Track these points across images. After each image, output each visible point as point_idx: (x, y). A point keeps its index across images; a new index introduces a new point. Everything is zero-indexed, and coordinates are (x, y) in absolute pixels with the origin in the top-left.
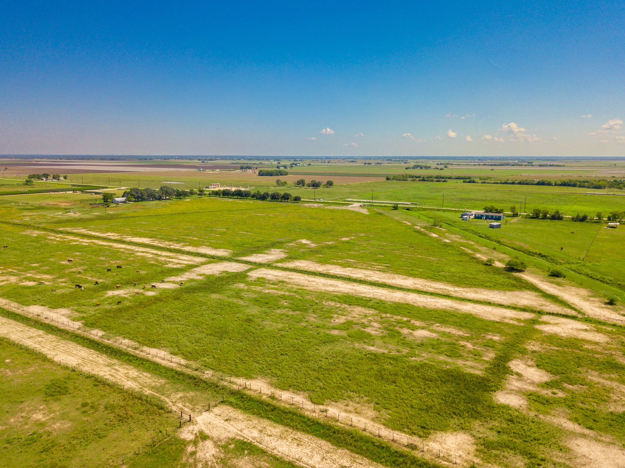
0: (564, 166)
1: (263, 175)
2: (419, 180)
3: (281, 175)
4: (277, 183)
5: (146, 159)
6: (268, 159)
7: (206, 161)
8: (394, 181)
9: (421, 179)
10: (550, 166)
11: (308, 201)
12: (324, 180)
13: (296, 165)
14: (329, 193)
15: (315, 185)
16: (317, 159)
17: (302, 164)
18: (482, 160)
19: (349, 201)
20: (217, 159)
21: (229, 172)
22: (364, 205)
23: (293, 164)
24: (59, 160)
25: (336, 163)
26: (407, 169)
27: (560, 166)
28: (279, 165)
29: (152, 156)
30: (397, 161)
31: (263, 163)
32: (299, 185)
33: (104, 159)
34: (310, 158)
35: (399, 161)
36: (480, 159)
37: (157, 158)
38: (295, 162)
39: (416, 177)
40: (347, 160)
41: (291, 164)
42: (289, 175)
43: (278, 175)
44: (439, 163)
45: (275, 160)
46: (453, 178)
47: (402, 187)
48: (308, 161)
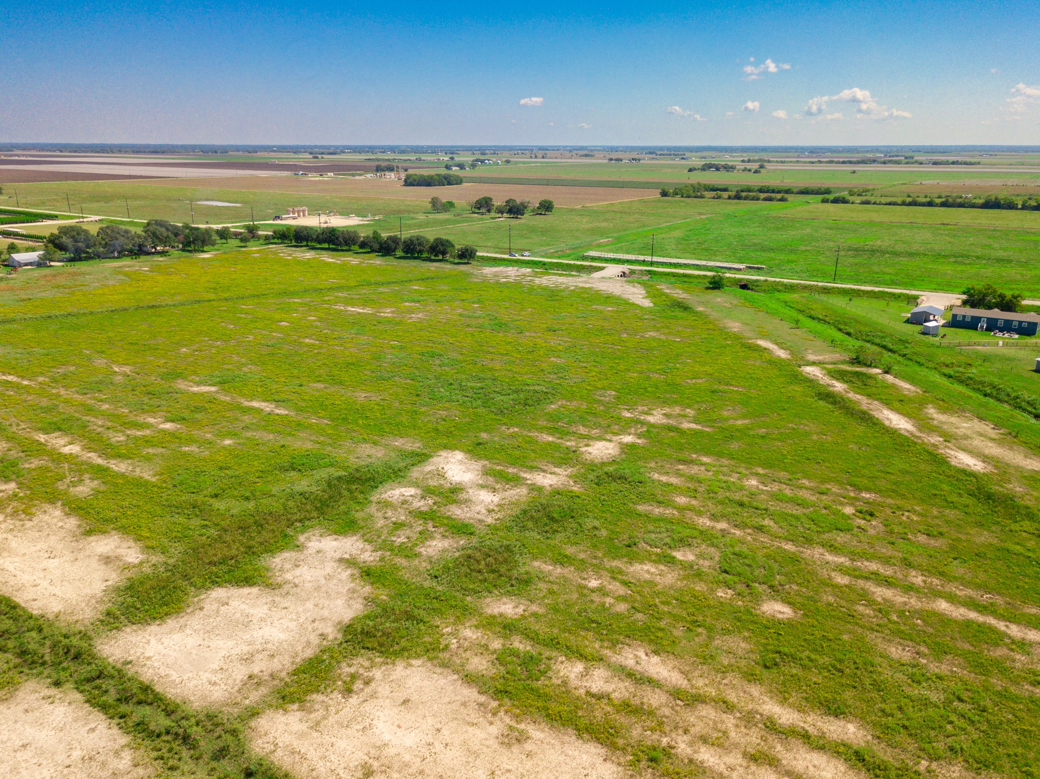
0: (979, 163)
1: (414, 185)
2: (729, 198)
3: (449, 184)
4: (434, 206)
5: (216, 152)
6: (434, 150)
7: (320, 156)
8: (678, 198)
9: (733, 194)
10: (953, 163)
11: (495, 259)
12: (532, 197)
13: (482, 161)
14: (544, 232)
15: (514, 210)
16: (523, 150)
17: (494, 160)
18: (816, 153)
19: (593, 259)
20: (345, 152)
21: (350, 177)
22: (632, 272)
23: (477, 160)
24: (58, 153)
25: (556, 158)
26: (690, 170)
27: (971, 164)
28: (451, 163)
29: (228, 146)
30: (666, 155)
31: (423, 158)
32: (479, 209)
33: (140, 152)
34: (511, 149)
35: (670, 155)
36: (813, 151)
37: (238, 151)
38: (482, 157)
39: (721, 190)
40: (577, 152)
41: (473, 161)
42: (465, 185)
43: (443, 185)
44: (746, 159)
45: (446, 153)
46: (795, 190)
47: (700, 214)
48: (506, 155)
